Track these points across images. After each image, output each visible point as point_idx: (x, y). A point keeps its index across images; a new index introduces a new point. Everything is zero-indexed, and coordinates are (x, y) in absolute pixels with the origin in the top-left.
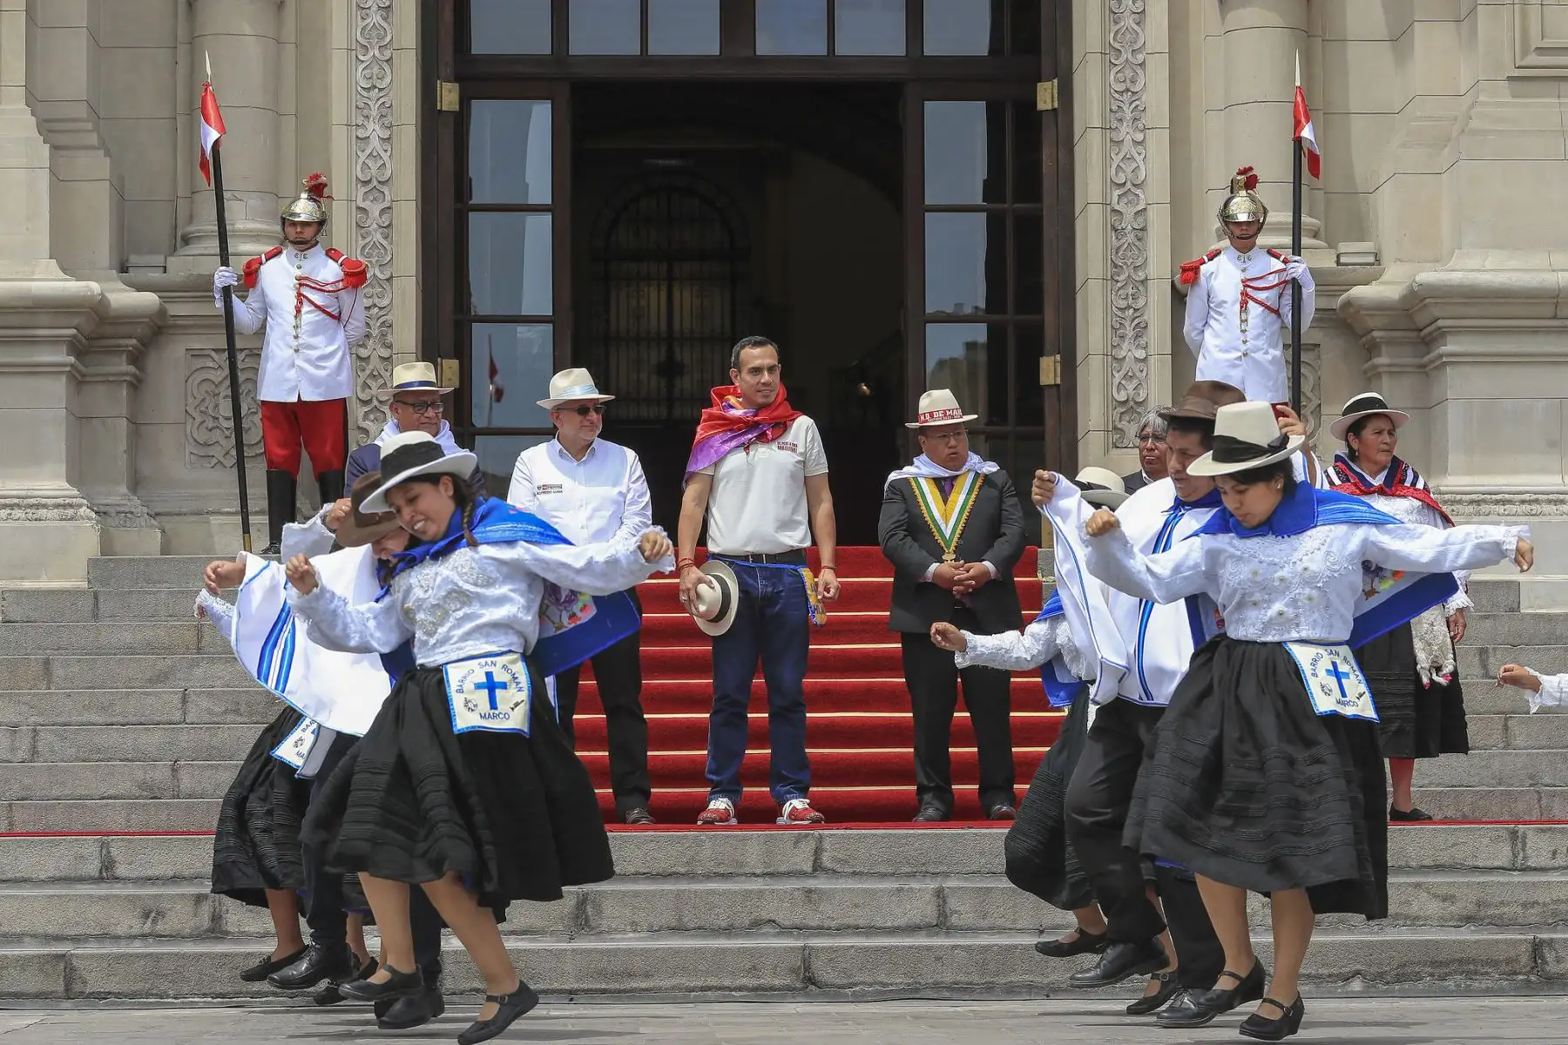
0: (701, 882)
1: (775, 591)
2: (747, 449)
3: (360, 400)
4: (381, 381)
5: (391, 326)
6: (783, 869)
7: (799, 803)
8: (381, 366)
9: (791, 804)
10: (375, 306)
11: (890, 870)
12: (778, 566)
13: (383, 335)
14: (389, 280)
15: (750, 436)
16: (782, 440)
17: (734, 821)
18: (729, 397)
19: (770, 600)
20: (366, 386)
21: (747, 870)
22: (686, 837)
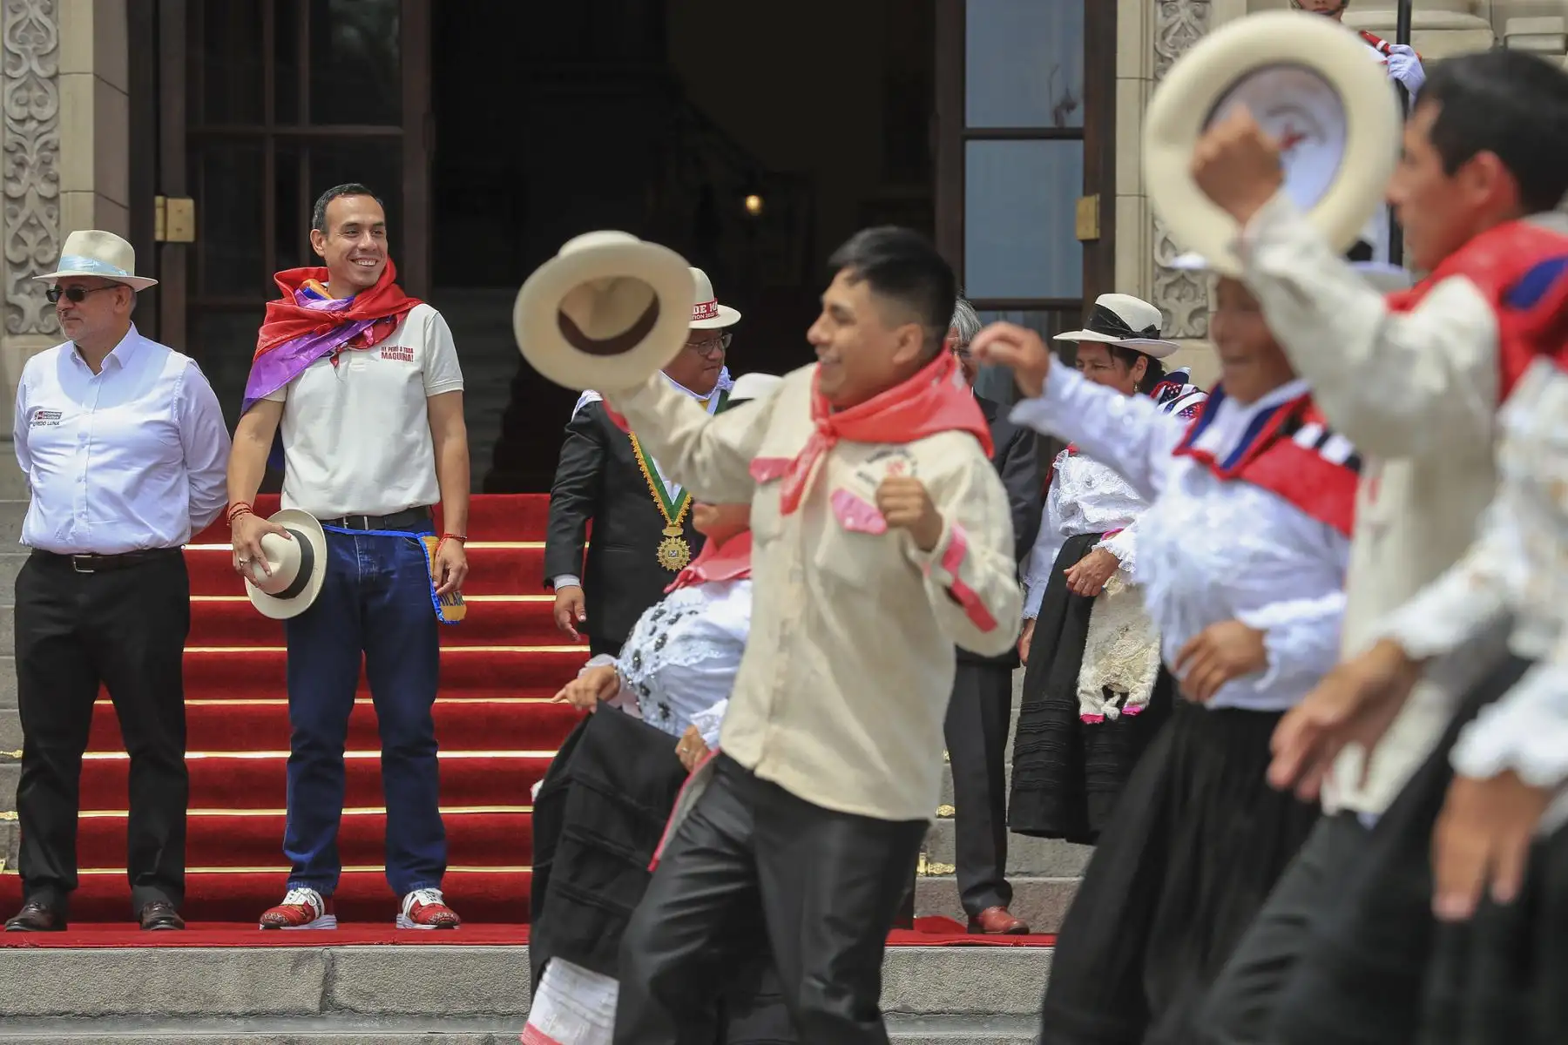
0: (149, 1025)
1: (383, 571)
2: (335, 359)
3: (11, 262)
4: (42, 234)
5: (57, 149)
6: (274, 1006)
7: (424, 897)
8: (42, 211)
9: (414, 896)
10: (32, 118)
11: (439, 1008)
12: (388, 533)
13: (46, 163)
14: (53, 78)
15: (338, 341)
16: (388, 344)
17: (327, 922)
18: (309, 281)
19: (375, 586)
20: (18, 240)
21: (220, 1008)
22: (127, 957)
